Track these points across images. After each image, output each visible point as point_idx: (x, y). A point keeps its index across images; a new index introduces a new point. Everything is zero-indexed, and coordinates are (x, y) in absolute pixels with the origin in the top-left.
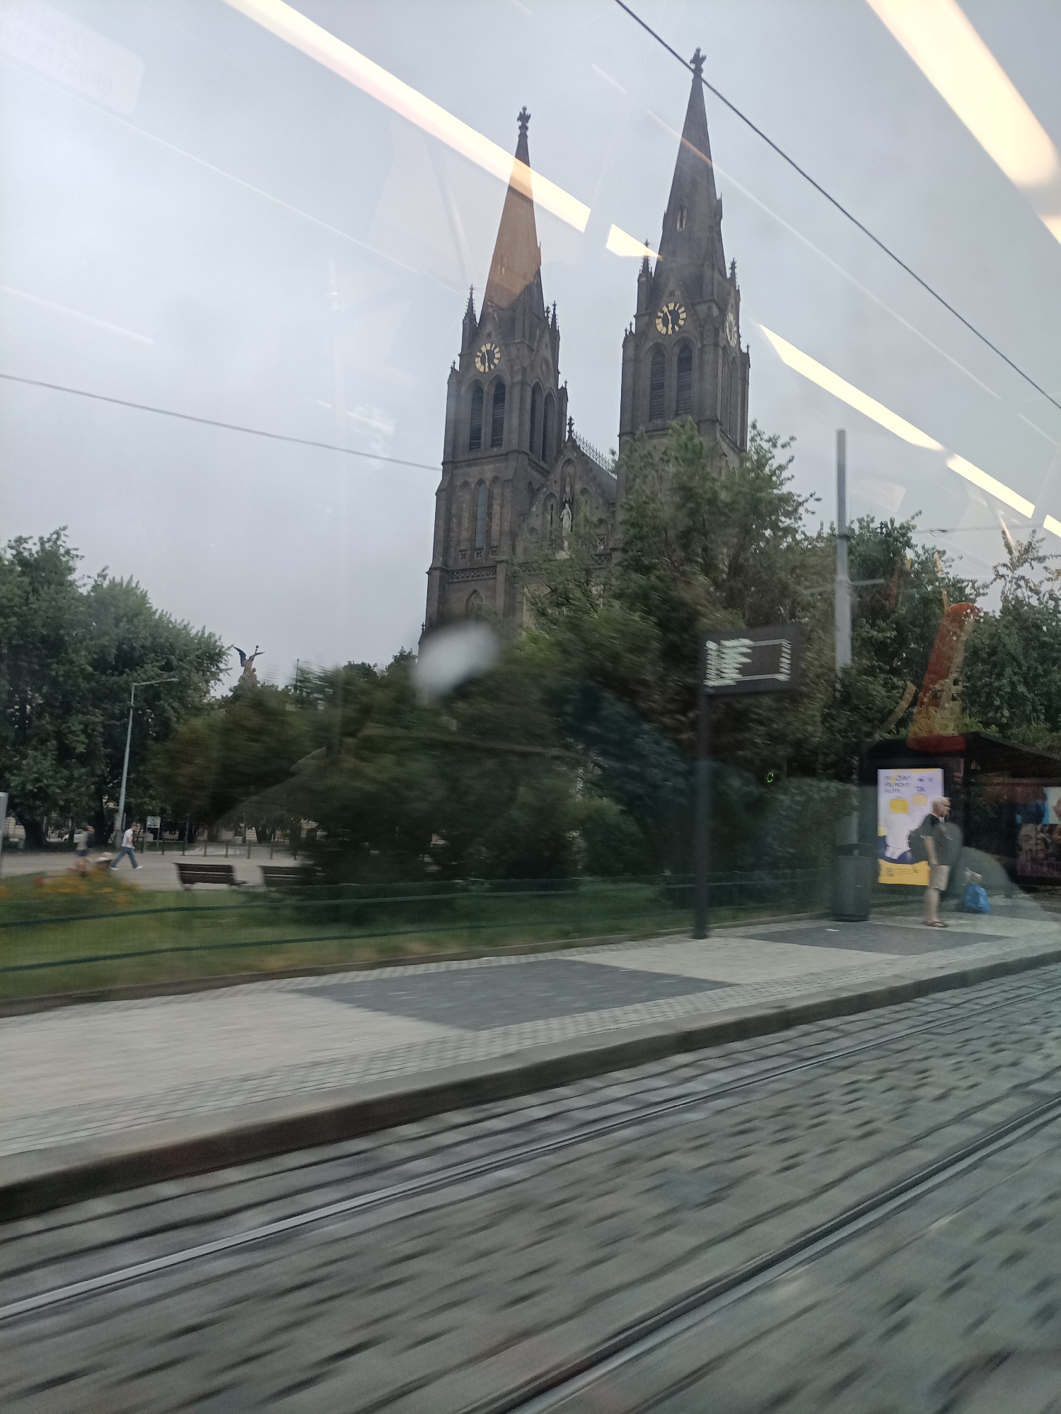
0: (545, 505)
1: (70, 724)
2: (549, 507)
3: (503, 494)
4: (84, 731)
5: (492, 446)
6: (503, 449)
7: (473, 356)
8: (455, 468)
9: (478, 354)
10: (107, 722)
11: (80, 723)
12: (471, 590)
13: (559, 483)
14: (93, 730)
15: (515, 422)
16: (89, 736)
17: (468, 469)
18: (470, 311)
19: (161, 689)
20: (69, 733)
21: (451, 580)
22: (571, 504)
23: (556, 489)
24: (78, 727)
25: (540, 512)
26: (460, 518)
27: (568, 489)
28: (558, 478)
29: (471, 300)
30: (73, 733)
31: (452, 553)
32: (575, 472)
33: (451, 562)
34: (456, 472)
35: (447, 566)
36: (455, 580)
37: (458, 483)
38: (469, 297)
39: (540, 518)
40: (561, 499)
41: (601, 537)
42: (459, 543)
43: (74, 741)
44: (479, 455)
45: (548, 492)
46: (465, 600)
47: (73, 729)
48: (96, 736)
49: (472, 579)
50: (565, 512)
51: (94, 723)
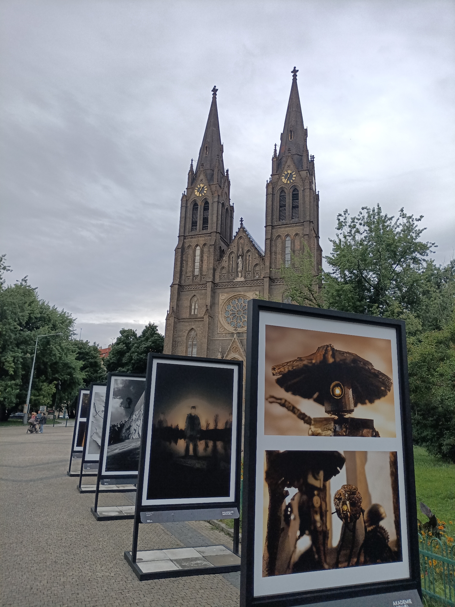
0: (229, 257)
1: (6, 357)
2: (231, 258)
3: (209, 251)
4: (14, 361)
5: (203, 229)
6: (209, 231)
7: (193, 189)
8: (185, 239)
9: (196, 188)
10: (23, 356)
11: (12, 357)
12: (192, 295)
13: (236, 247)
14: (18, 360)
15: (215, 219)
16: (15, 364)
17: (191, 240)
18: (191, 170)
19: (51, 339)
20: (6, 362)
21: (182, 290)
22: (242, 256)
23: (235, 249)
24: (10, 359)
25: (227, 260)
26: (187, 261)
27: (241, 250)
28: (236, 244)
29: (192, 165)
30: (8, 362)
31: (183, 277)
32: (244, 242)
33: (183, 282)
34: (185, 240)
35: (180, 283)
36: (185, 290)
37: (186, 245)
38: (191, 163)
39: (227, 262)
40: (237, 254)
41: (257, 272)
42: (186, 273)
43: (8, 366)
44: (197, 233)
45: (231, 251)
46: (189, 299)
47: (8, 359)
48: (19, 364)
49: (193, 290)
50: (239, 260)
51: (18, 357)
